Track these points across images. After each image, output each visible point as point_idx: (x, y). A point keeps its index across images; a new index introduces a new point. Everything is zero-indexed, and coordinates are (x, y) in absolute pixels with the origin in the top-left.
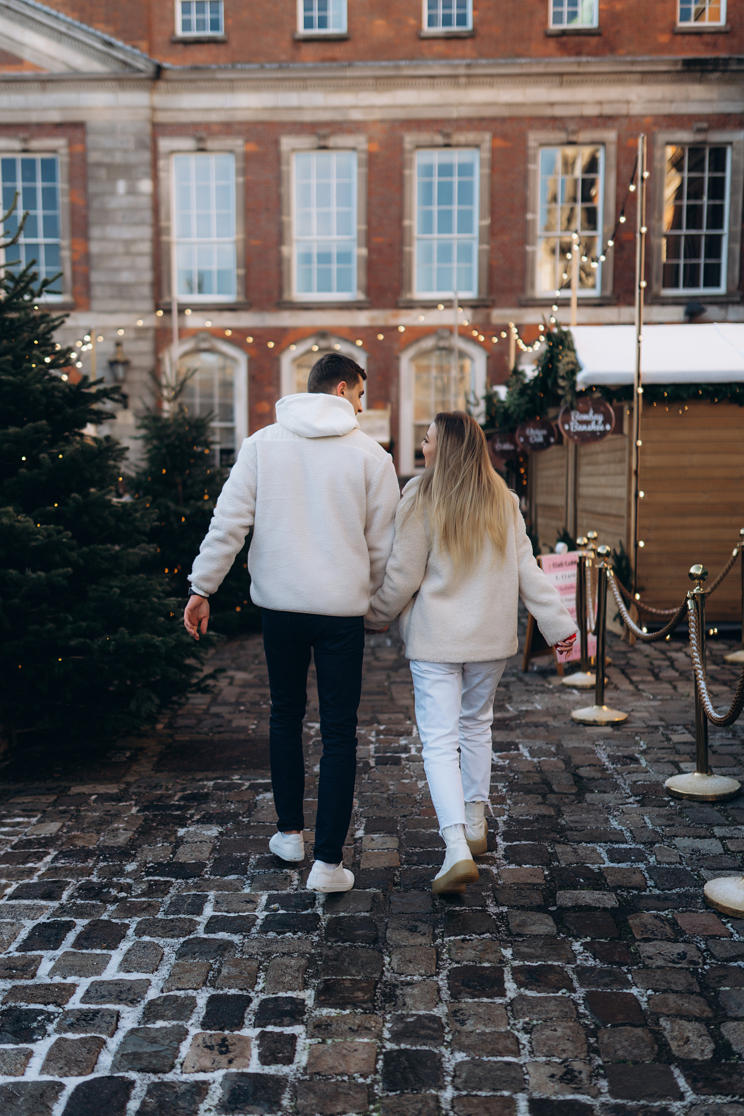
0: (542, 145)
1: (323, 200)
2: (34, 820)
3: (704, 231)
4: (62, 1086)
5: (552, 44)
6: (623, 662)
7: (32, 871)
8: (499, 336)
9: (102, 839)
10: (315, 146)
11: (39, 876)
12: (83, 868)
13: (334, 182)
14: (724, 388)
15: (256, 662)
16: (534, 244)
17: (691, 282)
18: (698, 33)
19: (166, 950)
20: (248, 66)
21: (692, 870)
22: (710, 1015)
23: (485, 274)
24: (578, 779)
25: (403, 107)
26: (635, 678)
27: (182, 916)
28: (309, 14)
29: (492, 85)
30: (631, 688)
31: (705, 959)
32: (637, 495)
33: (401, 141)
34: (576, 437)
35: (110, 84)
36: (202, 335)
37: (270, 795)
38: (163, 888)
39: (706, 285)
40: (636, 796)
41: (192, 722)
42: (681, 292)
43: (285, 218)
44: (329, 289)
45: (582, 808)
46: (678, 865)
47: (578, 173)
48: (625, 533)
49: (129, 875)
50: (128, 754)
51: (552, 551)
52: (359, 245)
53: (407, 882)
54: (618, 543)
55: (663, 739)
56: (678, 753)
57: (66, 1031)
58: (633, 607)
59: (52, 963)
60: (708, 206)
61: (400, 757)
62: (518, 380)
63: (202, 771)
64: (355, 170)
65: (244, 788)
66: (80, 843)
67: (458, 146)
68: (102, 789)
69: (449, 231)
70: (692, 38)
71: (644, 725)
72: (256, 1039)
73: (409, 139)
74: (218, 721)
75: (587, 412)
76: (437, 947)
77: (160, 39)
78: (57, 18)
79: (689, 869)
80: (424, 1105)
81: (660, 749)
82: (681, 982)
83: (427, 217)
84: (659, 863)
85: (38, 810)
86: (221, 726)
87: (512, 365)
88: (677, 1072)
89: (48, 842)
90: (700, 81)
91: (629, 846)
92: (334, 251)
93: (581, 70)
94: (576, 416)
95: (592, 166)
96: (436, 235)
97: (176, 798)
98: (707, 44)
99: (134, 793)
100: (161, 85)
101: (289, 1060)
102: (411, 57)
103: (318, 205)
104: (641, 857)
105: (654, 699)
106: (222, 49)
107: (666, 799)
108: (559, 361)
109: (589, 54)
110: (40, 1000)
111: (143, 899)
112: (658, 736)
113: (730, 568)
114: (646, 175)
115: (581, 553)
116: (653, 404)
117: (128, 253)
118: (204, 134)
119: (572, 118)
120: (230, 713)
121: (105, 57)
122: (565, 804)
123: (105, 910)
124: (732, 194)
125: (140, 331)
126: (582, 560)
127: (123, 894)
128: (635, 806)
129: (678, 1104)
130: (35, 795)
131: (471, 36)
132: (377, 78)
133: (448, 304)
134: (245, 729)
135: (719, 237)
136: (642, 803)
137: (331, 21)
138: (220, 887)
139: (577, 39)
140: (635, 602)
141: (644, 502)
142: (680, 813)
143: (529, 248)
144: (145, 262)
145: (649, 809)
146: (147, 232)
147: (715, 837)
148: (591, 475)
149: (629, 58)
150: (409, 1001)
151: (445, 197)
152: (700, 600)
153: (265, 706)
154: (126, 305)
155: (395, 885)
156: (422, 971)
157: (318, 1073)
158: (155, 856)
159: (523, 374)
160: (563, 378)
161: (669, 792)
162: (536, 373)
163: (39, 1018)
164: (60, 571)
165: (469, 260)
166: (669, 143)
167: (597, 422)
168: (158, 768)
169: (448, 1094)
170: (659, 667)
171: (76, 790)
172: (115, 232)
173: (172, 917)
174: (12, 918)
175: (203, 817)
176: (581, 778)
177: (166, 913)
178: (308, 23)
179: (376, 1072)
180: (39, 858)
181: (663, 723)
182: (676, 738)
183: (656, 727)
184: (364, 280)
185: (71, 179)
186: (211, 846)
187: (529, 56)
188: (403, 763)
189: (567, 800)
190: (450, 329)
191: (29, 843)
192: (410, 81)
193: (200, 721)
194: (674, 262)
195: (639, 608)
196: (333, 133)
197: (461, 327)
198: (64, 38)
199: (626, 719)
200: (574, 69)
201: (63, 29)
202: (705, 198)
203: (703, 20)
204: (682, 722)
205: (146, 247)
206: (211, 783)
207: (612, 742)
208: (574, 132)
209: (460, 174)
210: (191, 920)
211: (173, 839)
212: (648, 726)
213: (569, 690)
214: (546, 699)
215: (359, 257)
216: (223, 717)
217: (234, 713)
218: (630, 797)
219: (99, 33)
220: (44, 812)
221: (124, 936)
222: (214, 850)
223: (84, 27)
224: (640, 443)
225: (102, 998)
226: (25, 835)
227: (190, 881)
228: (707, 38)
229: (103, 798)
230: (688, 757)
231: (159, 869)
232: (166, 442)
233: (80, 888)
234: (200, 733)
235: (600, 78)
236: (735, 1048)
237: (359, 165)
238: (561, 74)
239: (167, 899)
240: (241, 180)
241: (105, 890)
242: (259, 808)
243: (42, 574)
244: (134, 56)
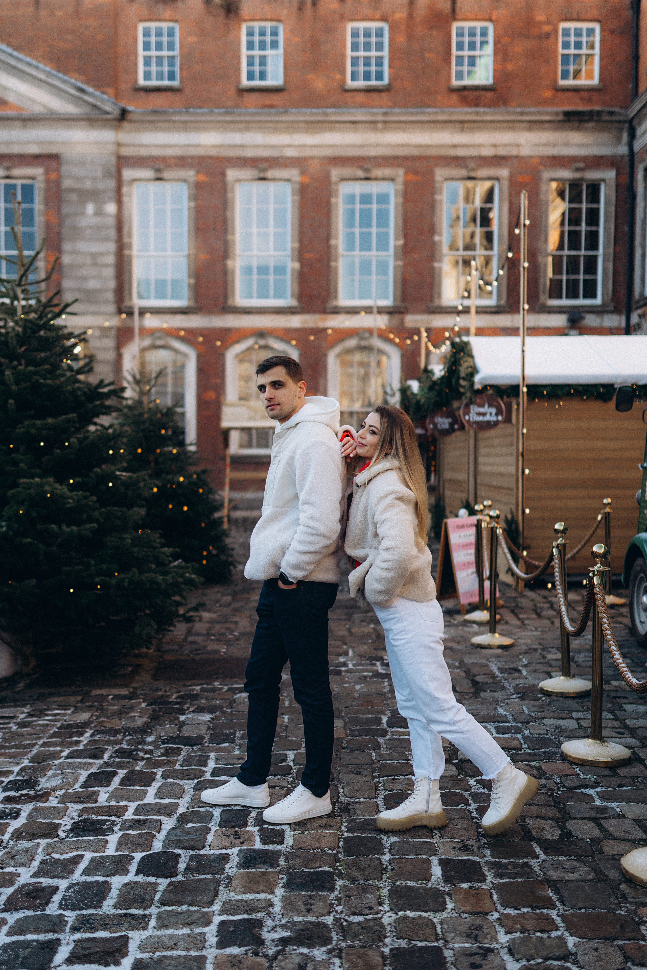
0: (447, 179)
1: (262, 222)
2: (69, 712)
3: (583, 252)
4: (133, 858)
5: (455, 97)
6: (513, 605)
7: (77, 743)
8: (411, 338)
9: (124, 723)
10: (256, 177)
11: (84, 745)
12: (114, 741)
13: (271, 207)
14: (590, 388)
15: (218, 605)
16: (440, 261)
17: (573, 294)
18: (576, 90)
19: (186, 787)
20: (199, 111)
21: (555, 738)
22: (559, 817)
23: (399, 286)
24: (475, 683)
25: (330, 146)
26: (522, 616)
27: (194, 767)
28: (251, 68)
29: (404, 130)
30: (518, 623)
31: (559, 788)
32: (523, 472)
33: (328, 175)
34: (474, 426)
35: (82, 123)
36: (158, 334)
37: (245, 695)
38: (178, 751)
39: (585, 296)
40: (518, 694)
41: (175, 647)
42: (564, 302)
43: (229, 237)
44: (267, 297)
45: (477, 702)
46: (545, 736)
47: (478, 203)
48: (514, 502)
49: (149, 744)
50: (130, 669)
51: (457, 516)
52: (293, 260)
53: (352, 746)
54: (509, 510)
55: (540, 657)
56: (550, 666)
57: (127, 830)
58: (521, 562)
59: (108, 795)
60: (586, 231)
61: (340, 671)
62: (428, 378)
63: (190, 680)
64: (289, 198)
65: (224, 690)
66: (109, 725)
67: (376, 179)
68: (116, 692)
69: (369, 249)
70: (571, 94)
71: (526, 648)
72: (258, 831)
73: (335, 173)
74: (196, 647)
75: (483, 406)
76: (375, 783)
77: (125, 87)
78: (37, 68)
79: (553, 738)
80: (371, 863)
81: (537, 663)
82: (542, 799)
83: (351, 237)
84: (532, 734)
85: (70, 706)
86: (198, 650)
87: (422, 365)
88: (535, 845)
89: (85, 725)
90: (578, 129)
91: (510, 725)
92: (272, 264)
93: (479, 118)
94: (474, 409)
95: (489, 197)
96: (357, 253)
97: (174, 697)
98: (583, 99)
99: (141, 694)
100: (126, 124)
101: (282, 843)
102: (336, 106)
103: (258, 226)
104: (519, 731)
105: (536, 629)
106: (178, 95)
107: (540, 696)
108: (460, 365)
109: (486, 106)
110: (105, 814)
111: (163, 758)
112: (537, 655)
113: (596, 530)
114: (527, 222)
115: (479, 517)
116: (535, 400)
117: (95, 264)
118: (161, 166)
119: (472, 158)
120: (203, 641)
121: (77, 101)
122: (465, 699)
123: (137, 765)
124: (606, 221)
125: (104, 331)
126: (479, 522)
127: (147, 756)
128: (517, 700)
129: (535, 861)
130: (65, 696)
131: (387, 89)
132: (308, 122)
133: (368, 310)
134: (218, 652)
135: (595, 257)
136: (522, 698)
137: (269, 74)
138: (217, 750)
139: (475, 93)
140: (523, 557)
141: (529, 478)
142: (549, 704)
143: (436, 265)
144: (110, 272)
145: (526, 702)
146: (111, 247)
147: (573, 718)
148: (488, 455)
149: (519, 110)
150: (357, 811)
151: (366, 221)
152: (563, 549)
153: (230, 636)
154: (93, 308)
155: (344, 748)
156: (366, 796)
157: (301, 848)
158: (166, 733)
159: (432, 372)
160: (464, 379)
161: (543, 691)
162: (443, 373)
163: (107, 823)
164: (88, 526)
165: (386, 273)
166: (552, 180)
167: (491, 414)
168: (156, 677)
169: (387, 857)
170: (542, 608)
171: (95, 692)
172: (83, 246)
173: (186, 768)
174: (72, 769)
175: (197, 708)
176: (478, 683)
177: (181, 766)
178: (250, 76)
179: (339, 847)
180: (81, 734)
181: (541, 647)
182: (549, 656)
183: (536, 650)
184: (297, 290)
185: (47, 202)
186: (206, 726)
187: (436, 107)
188: (343, 674)
189: (467, 697)
190: (370, 331)
191: (70, 726)
192: (336, 125)
193: (181, 647)
194: (558, 277)
195: (525, 562)
196: (271, 167)
197: (379, 329)
198: (43, 85)
199: (513, 643)
200: (473, 118)
201: (42, 76)
202: (583, 224)
203: (580, 78)
204: (556, 646)
205: (111, 259)
206: (199, 688)
207: (502, 659)
208: (473, 170)
209: (378, 202)
210: (200, 770)
211: (177, 722)
212: (530, 649)
213: (470, 625)
214: (452, 631)
215: (293, 270)
216: (198, 644)
217: (207, 641)
218: (513, 694)
219: (73, 81)
220: (75, 707)
221: (154, 779)
222: (209, 728)
223: (60, 75)
224: (525, 431)
225: (148, 813)
226: (65, 721)
227: (195, 748)
228: (584, 94)
229: (117, 697)
230: (558, 669)
231: (171, 740)
232: (142, 427)
233: (116, 752)
234: (182, 655)
235: (495, 125)
236: (574, 833)
237: (293, 194)
238: (462, 122)
239: (181, 758)
240: (193, 204)
241: (135, 753)
242: (237, 702)
243: (75, 528)
244: (102, 101)
